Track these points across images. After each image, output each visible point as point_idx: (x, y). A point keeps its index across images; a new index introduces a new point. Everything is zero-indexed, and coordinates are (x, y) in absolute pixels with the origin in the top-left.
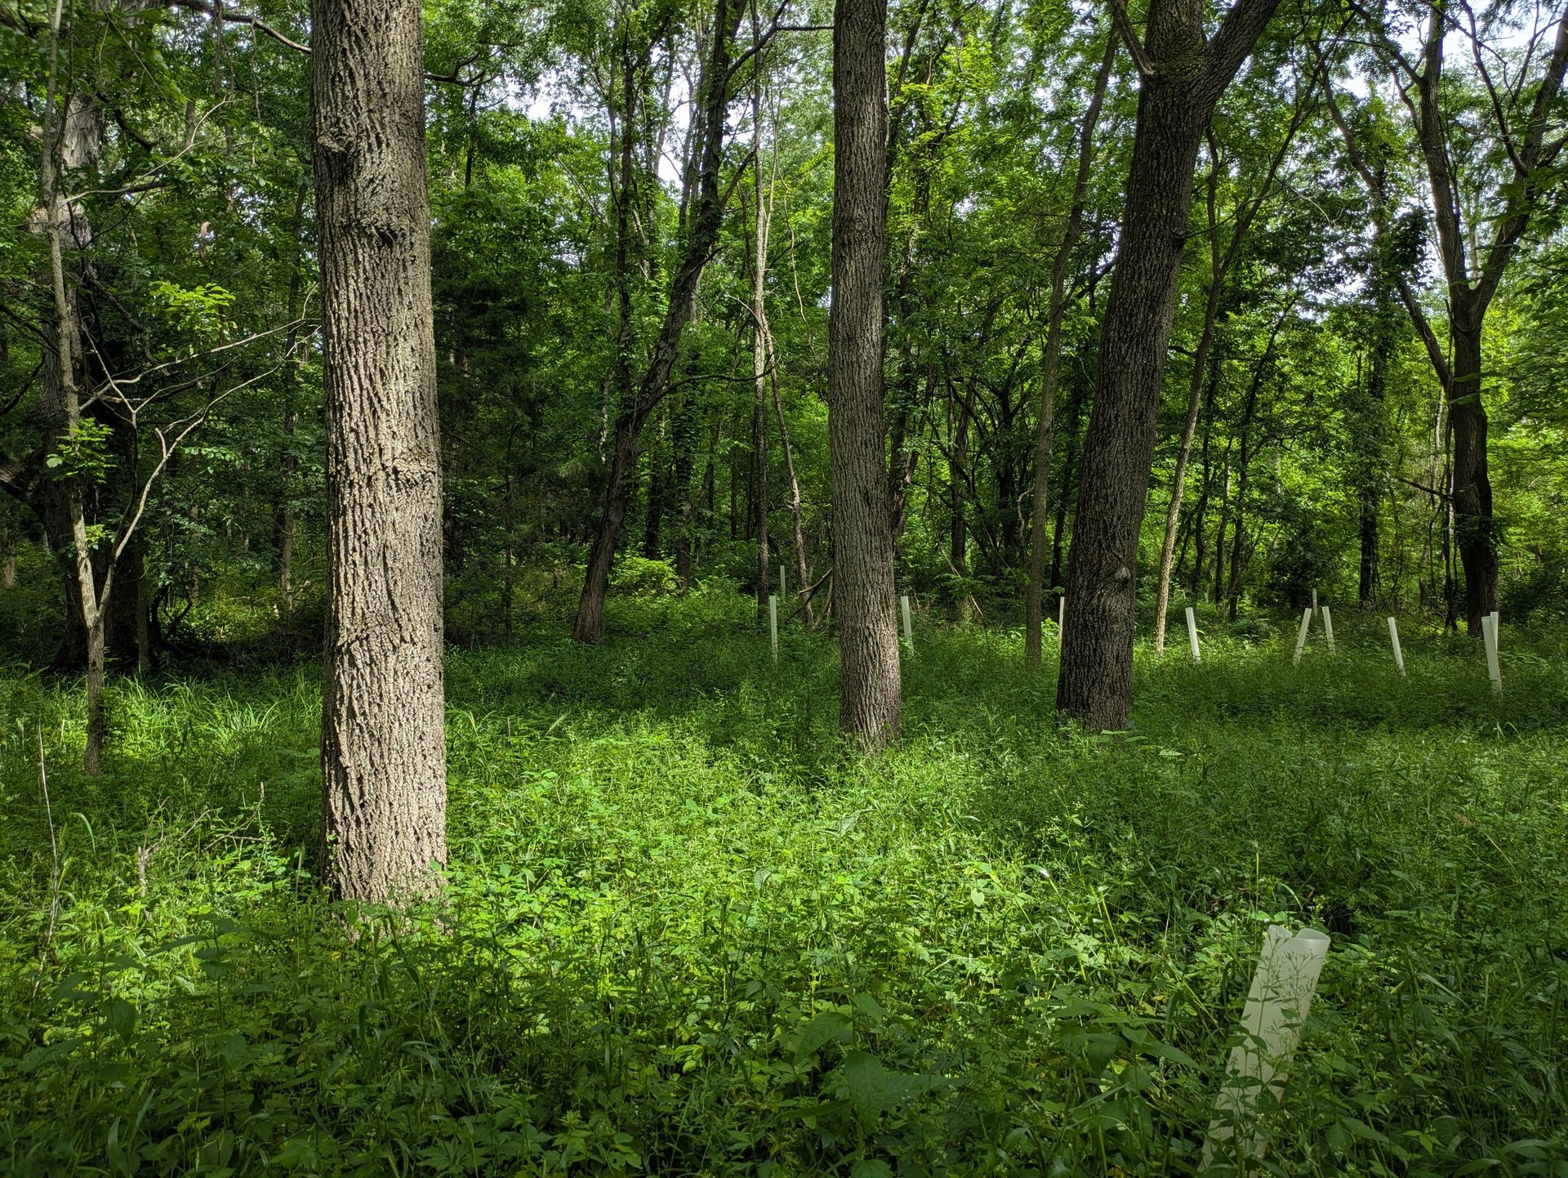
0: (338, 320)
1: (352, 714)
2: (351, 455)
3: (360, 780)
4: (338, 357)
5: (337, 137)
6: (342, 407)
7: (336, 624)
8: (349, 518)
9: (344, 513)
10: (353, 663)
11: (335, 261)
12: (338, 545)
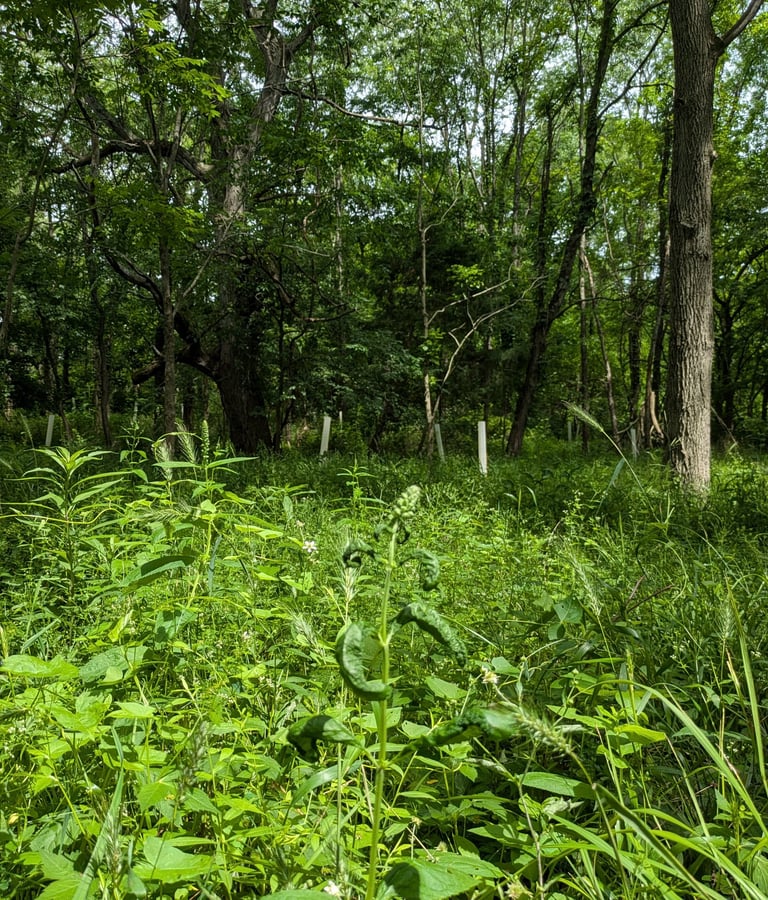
0: (685, 289)
1: (687, 434)
2: (689, 339)
3: (689, 459)
4: (684, 302)
5: (690, 222)
6: (685, 320)
7: (681, 401)
8: (687, 361)
9: (685, 359)
10: (688, 415)
11: (685, 267)
12: (681, 372)
